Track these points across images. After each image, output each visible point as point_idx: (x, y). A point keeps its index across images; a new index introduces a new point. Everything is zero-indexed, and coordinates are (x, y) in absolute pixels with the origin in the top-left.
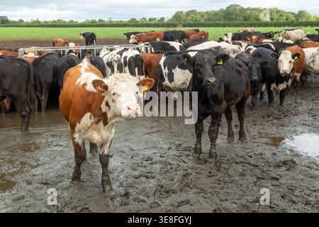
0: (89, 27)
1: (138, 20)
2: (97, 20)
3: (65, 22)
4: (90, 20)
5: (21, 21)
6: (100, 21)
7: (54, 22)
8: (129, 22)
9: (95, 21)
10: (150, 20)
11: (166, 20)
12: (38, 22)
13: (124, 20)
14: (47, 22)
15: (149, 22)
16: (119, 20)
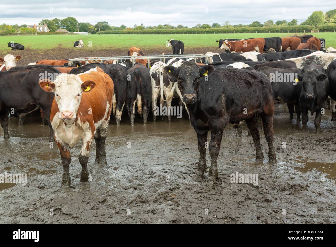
0: (199, 33)
1: (262, 23)
2: (211, 25)
3: (173, 27)
4: (202, 24)
5: (123, 27)
6: (215, 25)
7: (160, 27)
8: (250, 26)
9: (208, 26)
10: (279, 23)
11: (299, 23)
12: (141, 28)
13: (243, 24)
14: (152, 28)
15: (277, 26)
16: (238, 24)
